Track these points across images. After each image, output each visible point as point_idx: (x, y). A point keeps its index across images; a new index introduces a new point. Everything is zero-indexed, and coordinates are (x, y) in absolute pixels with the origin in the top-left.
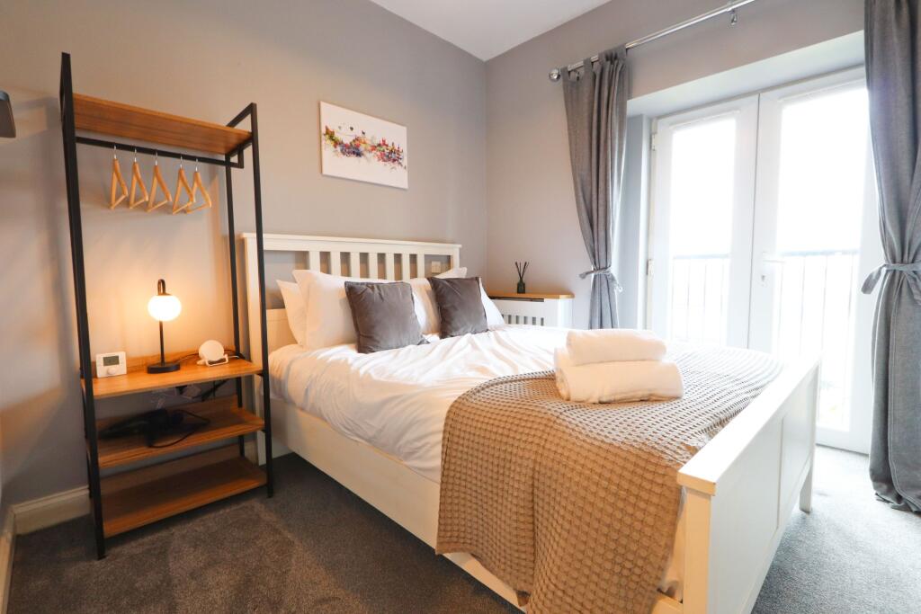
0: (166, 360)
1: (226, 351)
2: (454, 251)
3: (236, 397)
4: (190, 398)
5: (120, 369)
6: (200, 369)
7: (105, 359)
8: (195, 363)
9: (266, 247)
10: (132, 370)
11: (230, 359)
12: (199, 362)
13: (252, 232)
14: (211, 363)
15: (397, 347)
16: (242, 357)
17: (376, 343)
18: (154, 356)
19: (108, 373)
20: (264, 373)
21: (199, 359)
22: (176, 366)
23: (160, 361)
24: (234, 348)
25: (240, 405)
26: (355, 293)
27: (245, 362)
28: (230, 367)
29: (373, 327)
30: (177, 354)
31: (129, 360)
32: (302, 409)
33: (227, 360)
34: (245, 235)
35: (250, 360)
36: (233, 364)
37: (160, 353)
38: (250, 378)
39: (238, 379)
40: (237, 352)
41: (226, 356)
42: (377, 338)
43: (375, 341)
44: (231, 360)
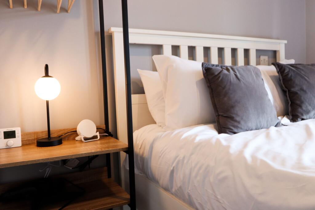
0: (52, 136)
1: (98, 129)
2: (280, 46)
3: (106, 168)
4: (71, 168)
5: (16, 142)
6: (78, 144)
7: (5, 133)
8: (74, 139)
9: (131, 40)
10: (25, 144)
11: (100, 136)
12: (77, 138)
13: (120, 27)
14: (86, 139)
15: (257, 129)
16: (110, 135)
17: (236, 124)
18: (42, 132)
19: (7, 145)
20: (130, 150)
21: (77, 135)
22: (59, 141)
23: (47, 137)
24: (104, 126)
25: (109, 176)
26: (213, 74)
27: (113, 140)
28: (101, 144)
29: (233, 107)
30: (61, 130)
31: (23, 135)
32: (166, 189)
33: (99, 137)
34: (113, 29)
35: (116, 137)
36: (103, 141)
37: (47, 129)
38: (117, 154)
39: (108, 155)
40: (107, 130)
41: (98, 134)
42: (238, 119)
43: (236, 121)
44: (102, 137)
